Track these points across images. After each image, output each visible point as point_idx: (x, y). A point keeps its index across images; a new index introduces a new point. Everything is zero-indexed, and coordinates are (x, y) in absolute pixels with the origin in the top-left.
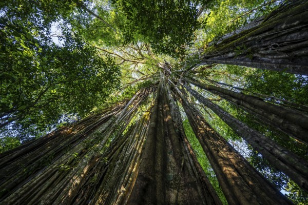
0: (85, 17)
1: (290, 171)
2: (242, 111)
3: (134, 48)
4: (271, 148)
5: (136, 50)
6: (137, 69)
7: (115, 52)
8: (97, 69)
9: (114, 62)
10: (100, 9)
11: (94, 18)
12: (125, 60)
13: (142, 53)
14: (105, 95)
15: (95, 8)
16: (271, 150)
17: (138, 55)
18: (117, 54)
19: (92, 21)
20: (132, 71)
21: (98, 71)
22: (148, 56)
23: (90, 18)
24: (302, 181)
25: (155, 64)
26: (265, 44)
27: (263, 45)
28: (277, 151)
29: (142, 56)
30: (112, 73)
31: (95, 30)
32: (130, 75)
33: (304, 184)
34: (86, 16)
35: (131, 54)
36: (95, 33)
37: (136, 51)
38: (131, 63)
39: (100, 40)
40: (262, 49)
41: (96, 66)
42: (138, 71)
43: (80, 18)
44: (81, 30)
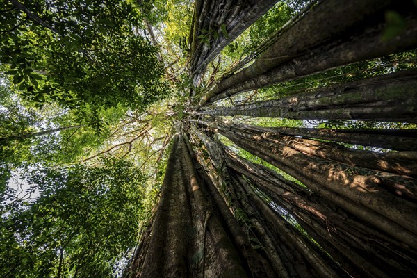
0: (46, 143)
1: (332, 112)
2: (276, 86)
3: (130, 122)
4: (304, 105)
5: (133, 121)
6: (152, 139)
7: (114, 143)
8: (101, 182)
9: (113, 159)
10: (55, 120)
11: (57, 133)
12: (130, 143)
13: (142, 119)
14: (136, 200)
15: (49, 124)
16: (306, 106)
17: (139, 125)
18: (118, 143)
19: (58, 139)
20: (150, 145)
21: (103, 184)
22: (150, 117)
23: (54, 138)
24: (348, 113)
25: (163, 118)
26: (215, 13)
27: (214, 15)
28: (311, 103)
29: (144, 122)
30: (121, 172)
31: (69, 144)
32: (151, 151)
33: (350, 114)
34: (47, 140)
35: (132, 130)
36: (72, 146)
37: (134, 123)
38: (141, 138)
39: (84, 149)
40: (218, 19)
41: (98, 181)
42: (155, 140)
43: (41, 148)
44: (54, 158)
